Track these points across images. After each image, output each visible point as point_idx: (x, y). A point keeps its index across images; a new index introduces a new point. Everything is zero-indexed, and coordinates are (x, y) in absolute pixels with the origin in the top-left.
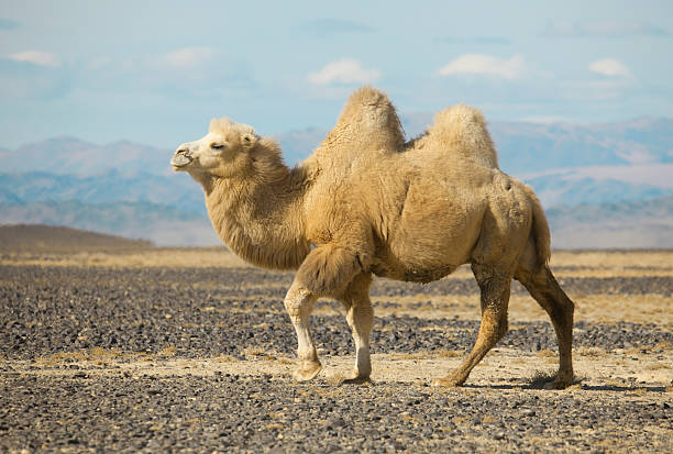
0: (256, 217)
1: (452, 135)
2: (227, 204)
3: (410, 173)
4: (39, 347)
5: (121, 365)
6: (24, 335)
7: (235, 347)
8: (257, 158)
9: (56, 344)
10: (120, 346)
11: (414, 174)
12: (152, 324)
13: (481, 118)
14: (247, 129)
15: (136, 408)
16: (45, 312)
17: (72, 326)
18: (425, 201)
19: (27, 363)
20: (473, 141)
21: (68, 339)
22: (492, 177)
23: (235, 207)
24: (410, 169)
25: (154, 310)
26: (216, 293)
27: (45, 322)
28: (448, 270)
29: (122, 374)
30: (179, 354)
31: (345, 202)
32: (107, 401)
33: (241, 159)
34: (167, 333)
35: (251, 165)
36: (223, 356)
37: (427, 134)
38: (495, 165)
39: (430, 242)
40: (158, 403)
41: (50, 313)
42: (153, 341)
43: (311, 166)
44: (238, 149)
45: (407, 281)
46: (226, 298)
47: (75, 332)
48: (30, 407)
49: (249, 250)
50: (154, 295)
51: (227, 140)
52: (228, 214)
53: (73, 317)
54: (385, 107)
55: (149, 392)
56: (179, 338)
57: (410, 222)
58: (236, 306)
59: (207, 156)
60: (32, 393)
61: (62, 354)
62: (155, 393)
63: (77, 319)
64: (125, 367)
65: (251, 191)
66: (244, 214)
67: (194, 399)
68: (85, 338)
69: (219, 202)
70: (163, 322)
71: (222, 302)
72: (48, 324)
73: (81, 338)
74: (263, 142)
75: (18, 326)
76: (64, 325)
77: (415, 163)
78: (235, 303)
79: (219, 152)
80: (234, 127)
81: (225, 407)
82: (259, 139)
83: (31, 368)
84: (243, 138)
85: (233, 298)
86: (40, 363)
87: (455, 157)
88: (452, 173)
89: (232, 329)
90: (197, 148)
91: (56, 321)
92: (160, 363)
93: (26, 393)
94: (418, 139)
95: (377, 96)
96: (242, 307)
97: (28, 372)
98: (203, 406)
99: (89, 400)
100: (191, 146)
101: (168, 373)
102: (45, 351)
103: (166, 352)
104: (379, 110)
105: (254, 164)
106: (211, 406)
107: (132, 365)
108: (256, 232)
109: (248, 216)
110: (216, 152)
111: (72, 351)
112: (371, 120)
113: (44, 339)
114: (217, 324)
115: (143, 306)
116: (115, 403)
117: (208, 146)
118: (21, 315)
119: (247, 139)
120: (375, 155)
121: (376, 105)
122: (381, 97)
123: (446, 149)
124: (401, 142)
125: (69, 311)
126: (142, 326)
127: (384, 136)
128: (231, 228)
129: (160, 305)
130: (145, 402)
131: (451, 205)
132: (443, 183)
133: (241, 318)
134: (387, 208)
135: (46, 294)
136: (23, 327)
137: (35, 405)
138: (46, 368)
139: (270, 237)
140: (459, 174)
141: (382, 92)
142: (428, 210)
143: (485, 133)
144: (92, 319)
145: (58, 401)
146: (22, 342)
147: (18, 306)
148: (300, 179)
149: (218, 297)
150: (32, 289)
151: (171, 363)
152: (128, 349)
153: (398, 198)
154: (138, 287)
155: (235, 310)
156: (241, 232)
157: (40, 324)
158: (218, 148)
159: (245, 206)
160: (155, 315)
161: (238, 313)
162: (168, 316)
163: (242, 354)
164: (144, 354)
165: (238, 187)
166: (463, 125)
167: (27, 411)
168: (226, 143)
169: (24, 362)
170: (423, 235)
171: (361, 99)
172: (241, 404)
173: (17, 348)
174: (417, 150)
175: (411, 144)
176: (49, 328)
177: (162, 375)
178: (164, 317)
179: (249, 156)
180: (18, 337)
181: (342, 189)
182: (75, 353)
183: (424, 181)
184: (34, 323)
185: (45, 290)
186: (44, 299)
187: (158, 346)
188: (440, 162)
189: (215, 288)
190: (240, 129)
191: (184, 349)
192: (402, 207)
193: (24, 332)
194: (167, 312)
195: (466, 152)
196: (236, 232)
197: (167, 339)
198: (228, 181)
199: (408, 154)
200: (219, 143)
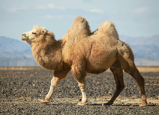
0: (46, 55)
1: (105, 30)
2: (37, 50)
3: (92, 42)
4: (97, 95)
5: (121, 100)
6: (93, 91)
7: (155, 95)
8: (46, 37)
9: (102, 94)
10: (121, 95)
11: (94, 42)
12: (130, 88)
13: (113, 24)
14: (43, 28)
15: (125, 113)
16: (99, 85)
17: (107, 89)
18: (97, 50)
19: (94, 99)
20: (111, 32)
21: (106, 93)
22: (117, 43)
23: (39, 51)
24: (93, 41)
25: (131, 84)
26: (149, 79)
27: (99, 87)
28: (104, 70)
29: (122, 103)
30: (138, 97)
31: (74, 50)
32: (117, 111)
33: (41, 36)
34: (135, 91)
35: (45, 39)
36: (151, 98)
37: (97, 30)
38: (118, 39)
39: (99, 62)
40: (132, 111)
41: (100, 85)
42: (130, 93)
43: (63, 40)
44: (40, 34)
45: (92, 73)
46: (152, 81)
47: (108, 90)
48: (95, 112)
49: (44, 64)
50: (131, 80)
51: (37, 31)
52: (37, 53)
53: (107, 86)
54: (85, 22)
55: (129, 108)
56: (138, 92)
57: (93, 57)
58: (155, 83)
59: (31, 36)
60: (95, 108)
61: (104, 97)
62: (131, 108)
63: (108, 87)
64: (122, 101)
65: (44, 46)
66: (42, 53)
67: (143, 110)
68: (110, 92)
69: (35, 50)
70: (133, 88)
71: (151, 82)
72: (100, 88)
73: (109, 92)
74: (49, 32)
75: (91, 89)
76: (105, 89)
77: (94, 39)
78: (155, 82)
79: (35, 35)
80: (40, 28)
81: (152, 113)
82: (47, 31)
83: (95, 101)
84: (42, 31)
85: (155, 81)
86: (98, 99)
87: (106, 37)
88: (105, 42)
89: (154, 90)
90: (28, 34)
91: (102, 87)
92: (133, 100)
93: (93, 108)
94: (95, 32)
95: (83, 19)
96: (157, 83)
97: (94, 102)
98: (145, 112)
99: (112, 110)
100: (26, 33)
101: (135, 103)
102: (99, 96)
103: (134, 96)
104: (83, 23)
105: (46, 38)
106: (148, 113)
107: (124, 100)
108: (46, 59)
109: (44, 54)
110: (34, 35)
111: (107, 96)
112: (81, 26)
113: (99, 92)
114: (150, 89)
115: (128, 83)
116: (120, 111)
117: (31, 33)
118: (92, 86)
119: (43, 31)
120: (82, 37)
121: (82, 22)
122: (84, 19)
123: (103, 35)
124: (90, 33)
125: (106, 84)
126: (127, 89)
127: (85, 31)
128: (38, 58)
129: (132, 83)
130: (128, 111)
131: (105, 51)
132: (102, 45)
133: (157, 87)
134: (87, 52)
135: (99, 80)
136: (93, 89)
137: (96, 112)
138: (99, 101)
139: (50, 61)
140: (107, 42)
141: (84, 18)
142: (99, 53)
143: (115, 29)
144: (113, 87)
145: (103, 111)
146: (92, 93)
147: (91, 83)
148: (60, 44)
149: (150, 81)
150: (95, 78)
151: (136, 100)
152: (123, 96)
153: (90, 49)
154: (126, 77)
155: (155, 84)
156: (42, 59)
157: (97, 88)
158: (34, 34)
159: (43, 51)
160: (131, 86)
161: (156, 85)
162: (135, 86)
163: (157, 97)
164: (128, 97)
165: (40, 45)
166: (108, 27)
167: (94, 113)
168: (36, 32)
169: (93, 99)
170: (97, 60)
171: (78, 20)
172: (157, 112)
173: (91, 95)
174: (94, 35)
175: (93, 33)
176: (100, 89)
177: (133, 103)
178: (134, 87)
179: (44, 36)
180: (91, 92)
181: (73, 47)
182: (108, 96)
183: (97, 44)
184: (96, 88)
185: (99, 78)
186: (99, 81)
187: (132, 95)
188: (101, 38)
189: (149, 78)
190: (42, 28)
191: (139, 96)
192: (91, 52)
193: (93, 90)
194: (135, 85)
195: (109, 35)
196: (40, 59)
197: (134, 93)
198: (37, 43)
199: (92, 36)
200: (34, 32)
